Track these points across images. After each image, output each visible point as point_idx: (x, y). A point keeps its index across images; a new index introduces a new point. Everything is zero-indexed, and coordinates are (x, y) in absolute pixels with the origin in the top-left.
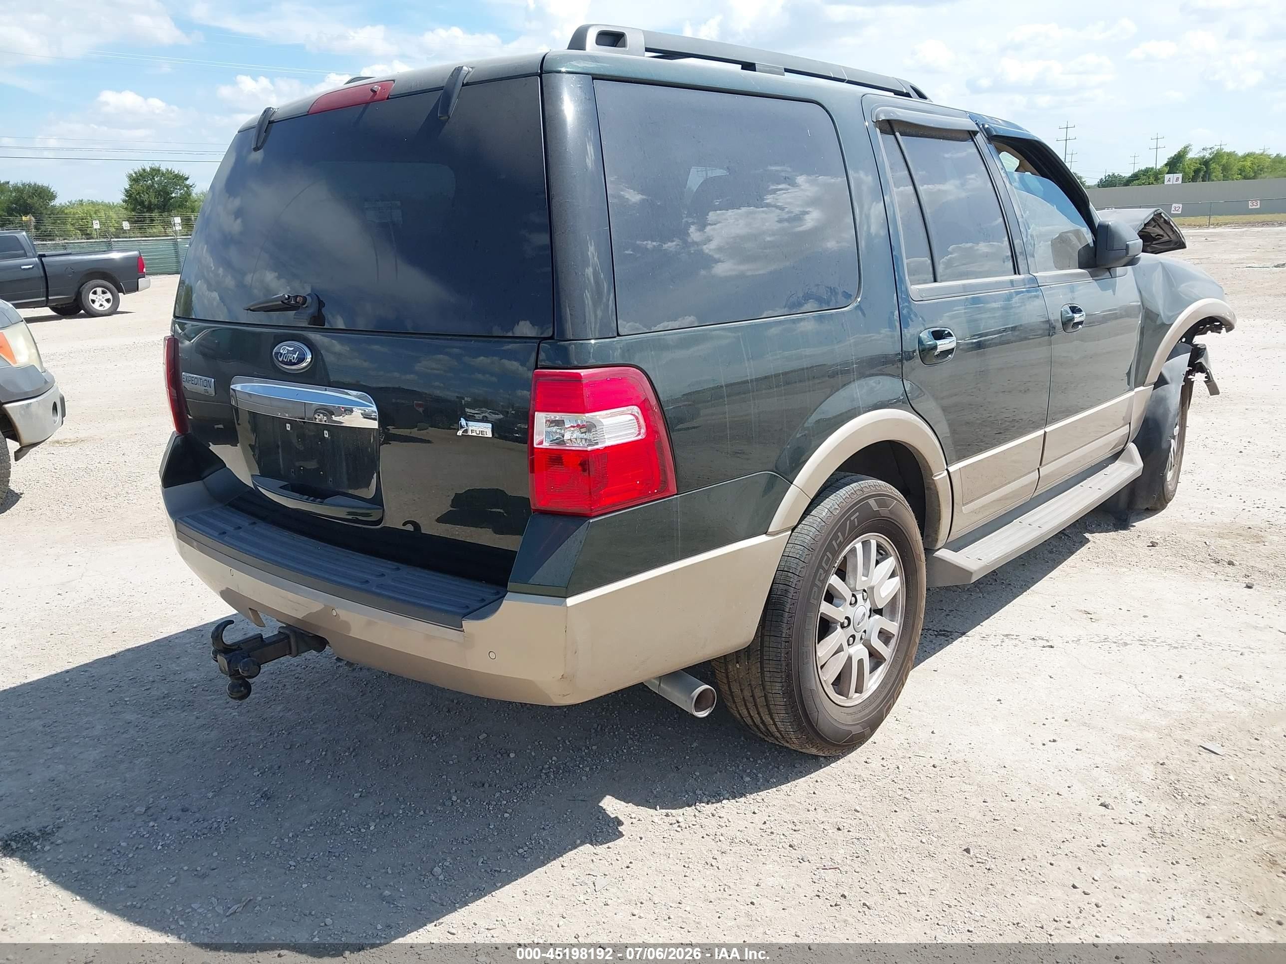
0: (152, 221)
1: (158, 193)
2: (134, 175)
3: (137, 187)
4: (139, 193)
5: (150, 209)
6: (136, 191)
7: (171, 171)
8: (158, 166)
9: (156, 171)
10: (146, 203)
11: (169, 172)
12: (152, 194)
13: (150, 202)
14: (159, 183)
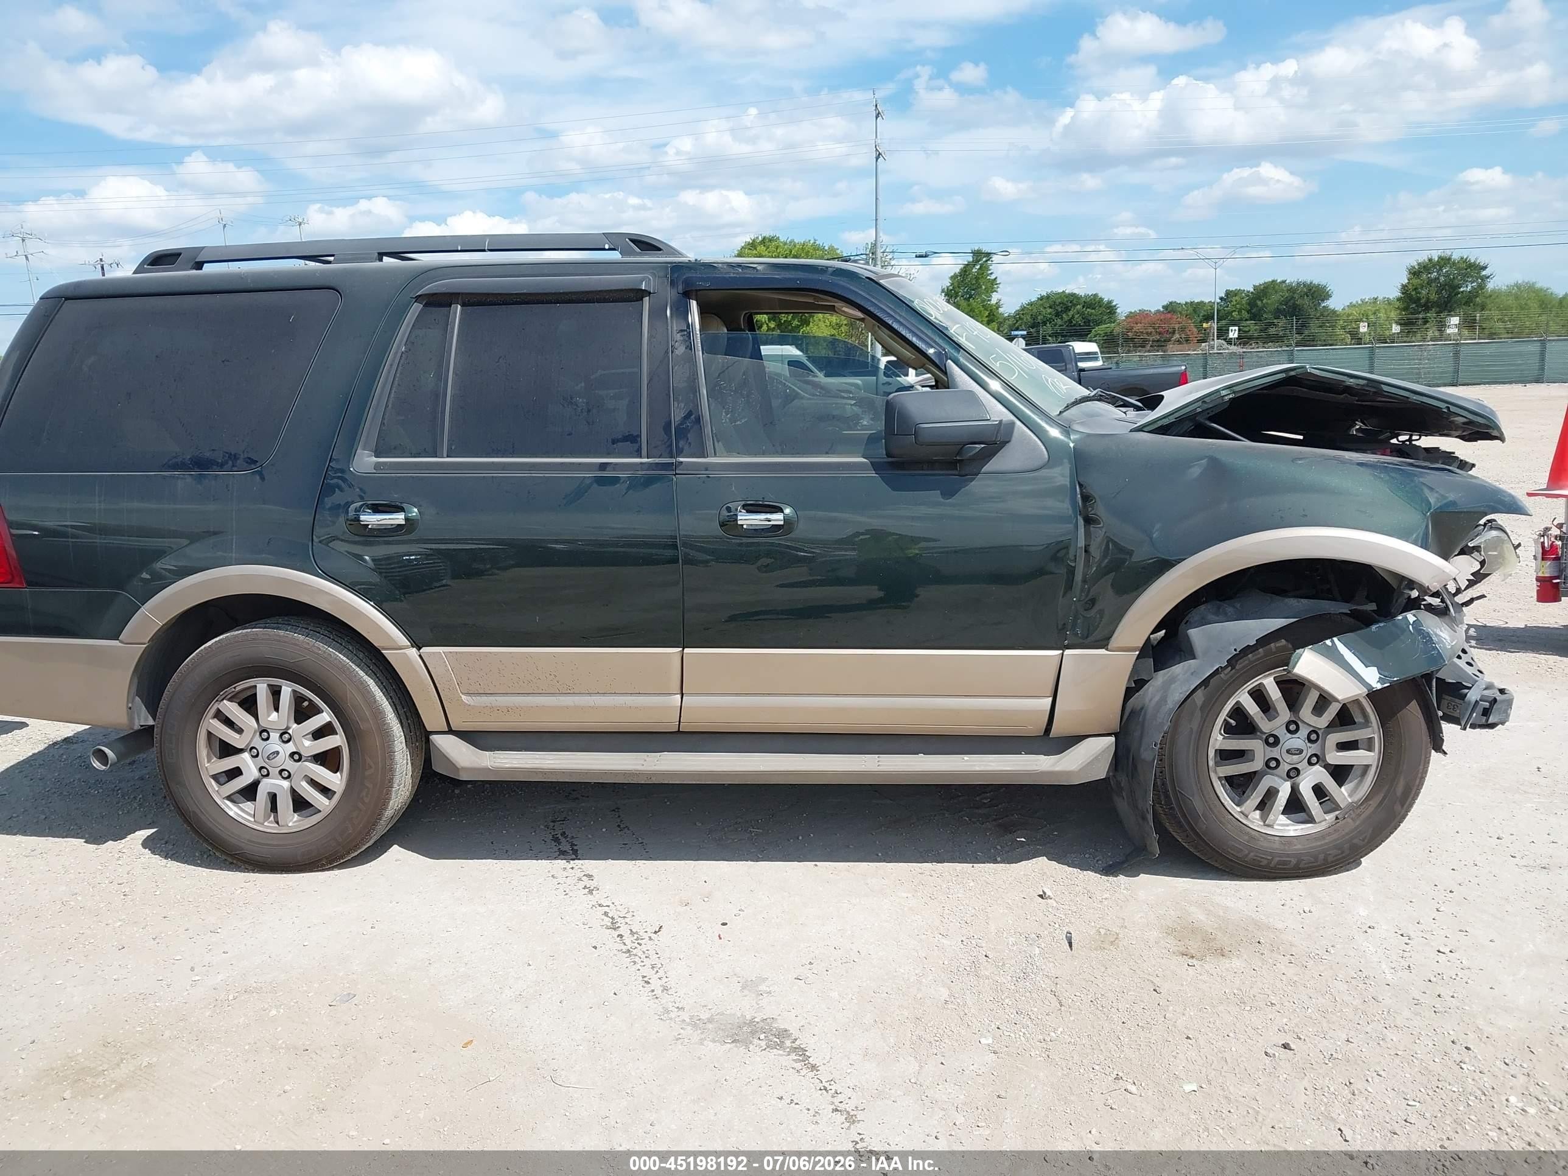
0: (1426, 321)
1: (1441, 288)
2: (1417, 267)
3: (1416, 281)
4: (1415, 289)
5: (1427, 307)
6: (1413, 285)
7: (1467, 258)
8: (1450, 254)
9: (1445, 261)
10: (1423, 301)
11: (1464, 260)
12: (1433, 289)
13: (1428, 299)
14: (1447, 275)
